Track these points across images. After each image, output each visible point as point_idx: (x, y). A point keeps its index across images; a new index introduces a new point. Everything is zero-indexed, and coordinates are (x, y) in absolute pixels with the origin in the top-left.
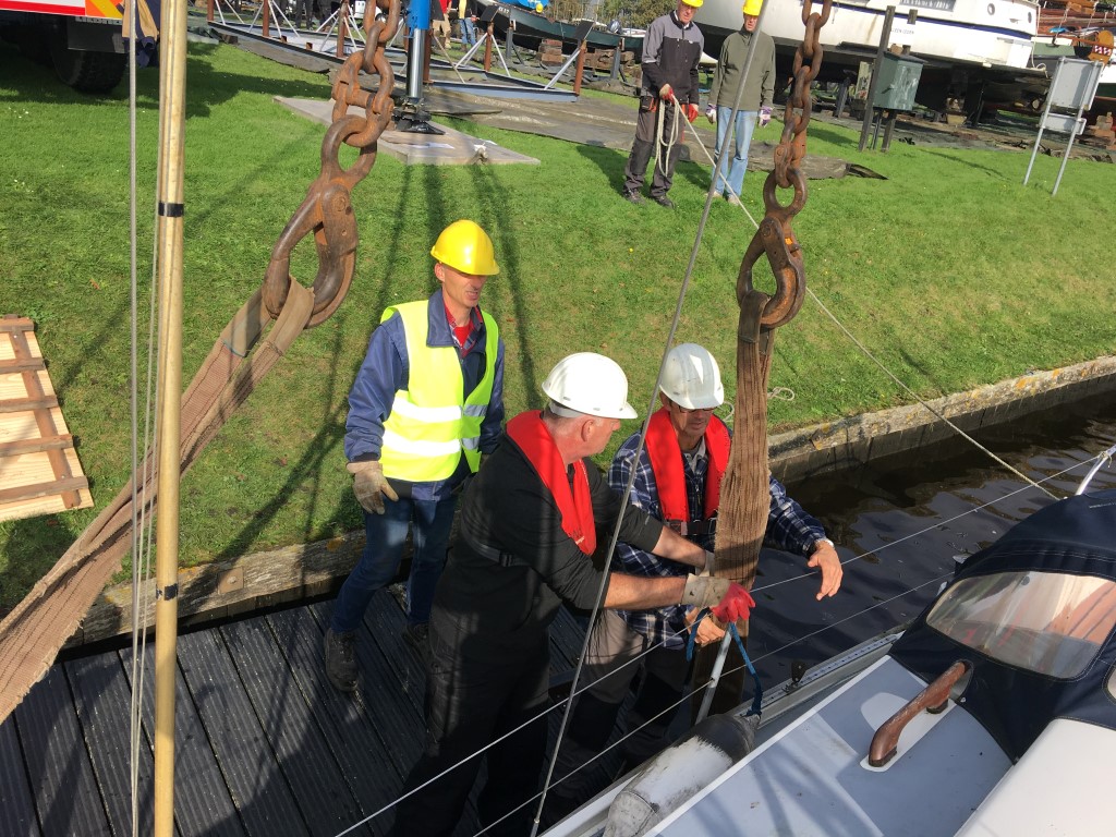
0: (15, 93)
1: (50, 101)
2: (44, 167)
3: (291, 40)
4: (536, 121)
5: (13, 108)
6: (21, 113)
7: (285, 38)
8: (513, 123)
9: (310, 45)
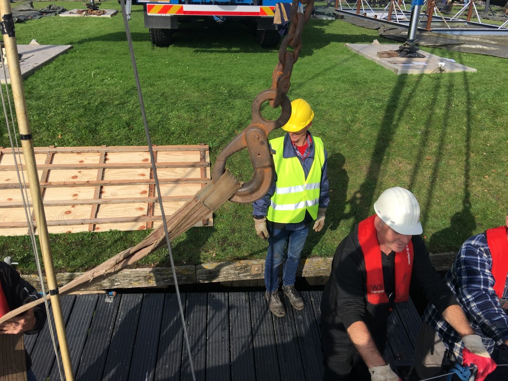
0: (238, 49)
1: (250, 52)
2: (235, 81)
3: (369, 15)
4: (485, 47)
5: (235, 55)
6: (237, 58)
7: (366, 14)
8: (471, 49)
9: (376, 16)
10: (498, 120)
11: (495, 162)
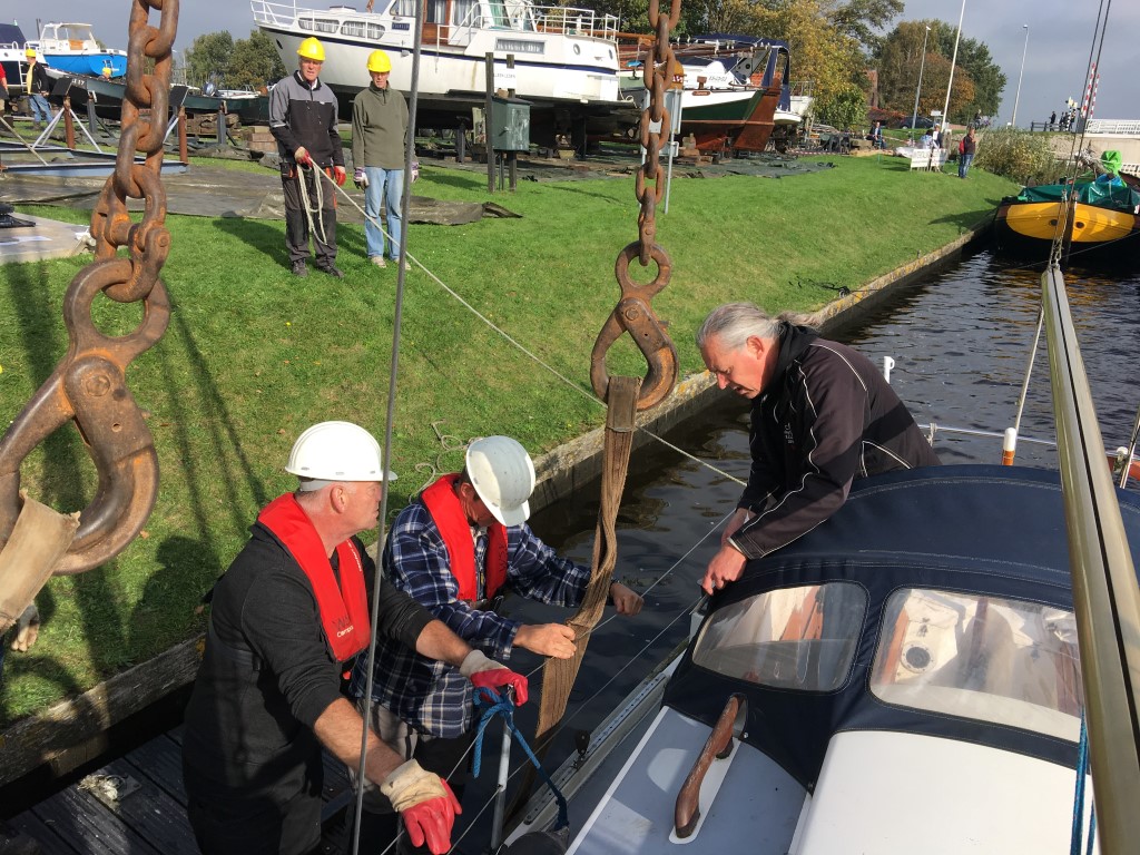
10: (252, 326)
11: (283, 402)
